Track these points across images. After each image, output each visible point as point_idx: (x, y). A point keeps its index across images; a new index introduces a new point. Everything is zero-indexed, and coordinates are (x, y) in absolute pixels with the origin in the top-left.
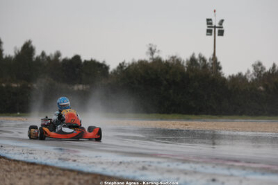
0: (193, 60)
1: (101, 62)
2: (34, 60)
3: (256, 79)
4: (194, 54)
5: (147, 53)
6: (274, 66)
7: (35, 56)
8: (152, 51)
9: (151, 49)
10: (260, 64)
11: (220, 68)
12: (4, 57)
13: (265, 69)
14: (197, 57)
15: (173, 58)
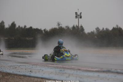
0: (74, 27)
1: (40, 29)
2: (16, 29)
3: (97, 34)
4: (74, 25)
5: (57, 25)
6: (103, 29)
7: (16, 27)
8: (59, 24)
9: (58, 24)
10: (98, 28)
11: (84, 30)
12: (5, 28)
13: (100, 30)
14: (75, 26)
15: (66, 27)
